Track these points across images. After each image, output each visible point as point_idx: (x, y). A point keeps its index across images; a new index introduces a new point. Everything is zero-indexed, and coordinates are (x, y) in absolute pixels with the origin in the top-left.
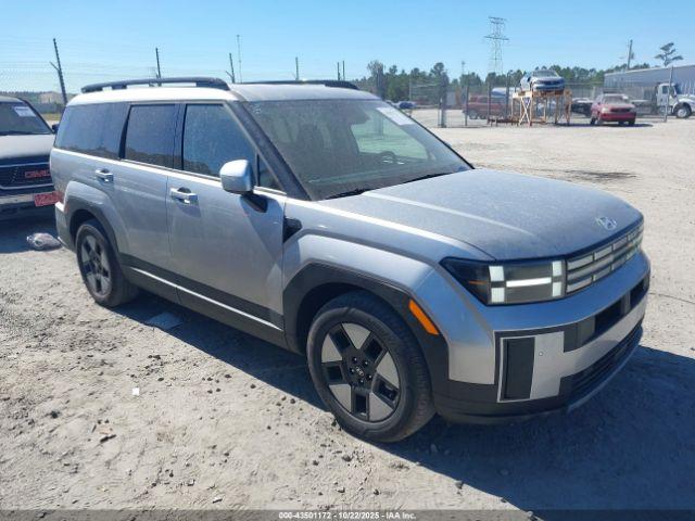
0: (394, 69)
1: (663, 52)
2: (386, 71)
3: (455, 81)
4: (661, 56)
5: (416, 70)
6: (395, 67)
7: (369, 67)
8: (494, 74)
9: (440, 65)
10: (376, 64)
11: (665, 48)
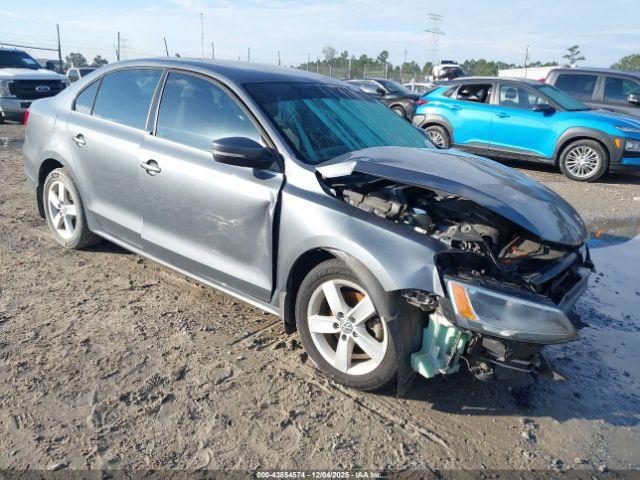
0: (345, 54)
1: (569, 53)
2: (337, 56)
3: (398, 68)
4: (567, 56)
5: (365, 56)
6: (346, 52)
7: (325, 52)
9: (385, 53)
10: (330, 49)
11: (571, 50)
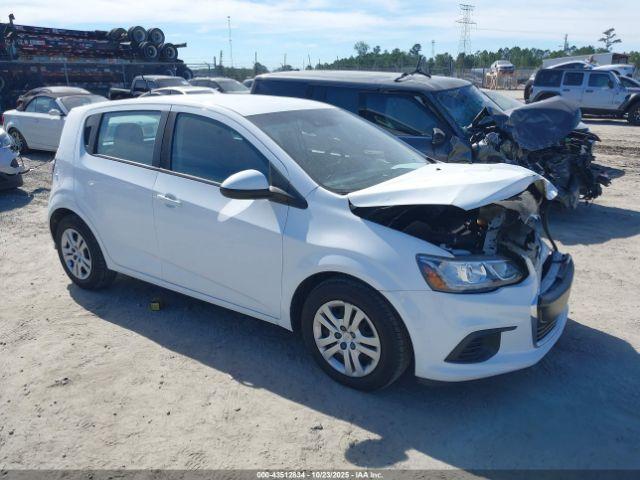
0: (377, 49)
1: (605, 36)
2: (370, 51)
3: (431, 60)
4: (603, 40)
5: (397, 50)
6: (378, 47)
7: (356, 48)
8: (463, 54)
9: (418, 46)
10: (363, 45)
11: (607, 33)
